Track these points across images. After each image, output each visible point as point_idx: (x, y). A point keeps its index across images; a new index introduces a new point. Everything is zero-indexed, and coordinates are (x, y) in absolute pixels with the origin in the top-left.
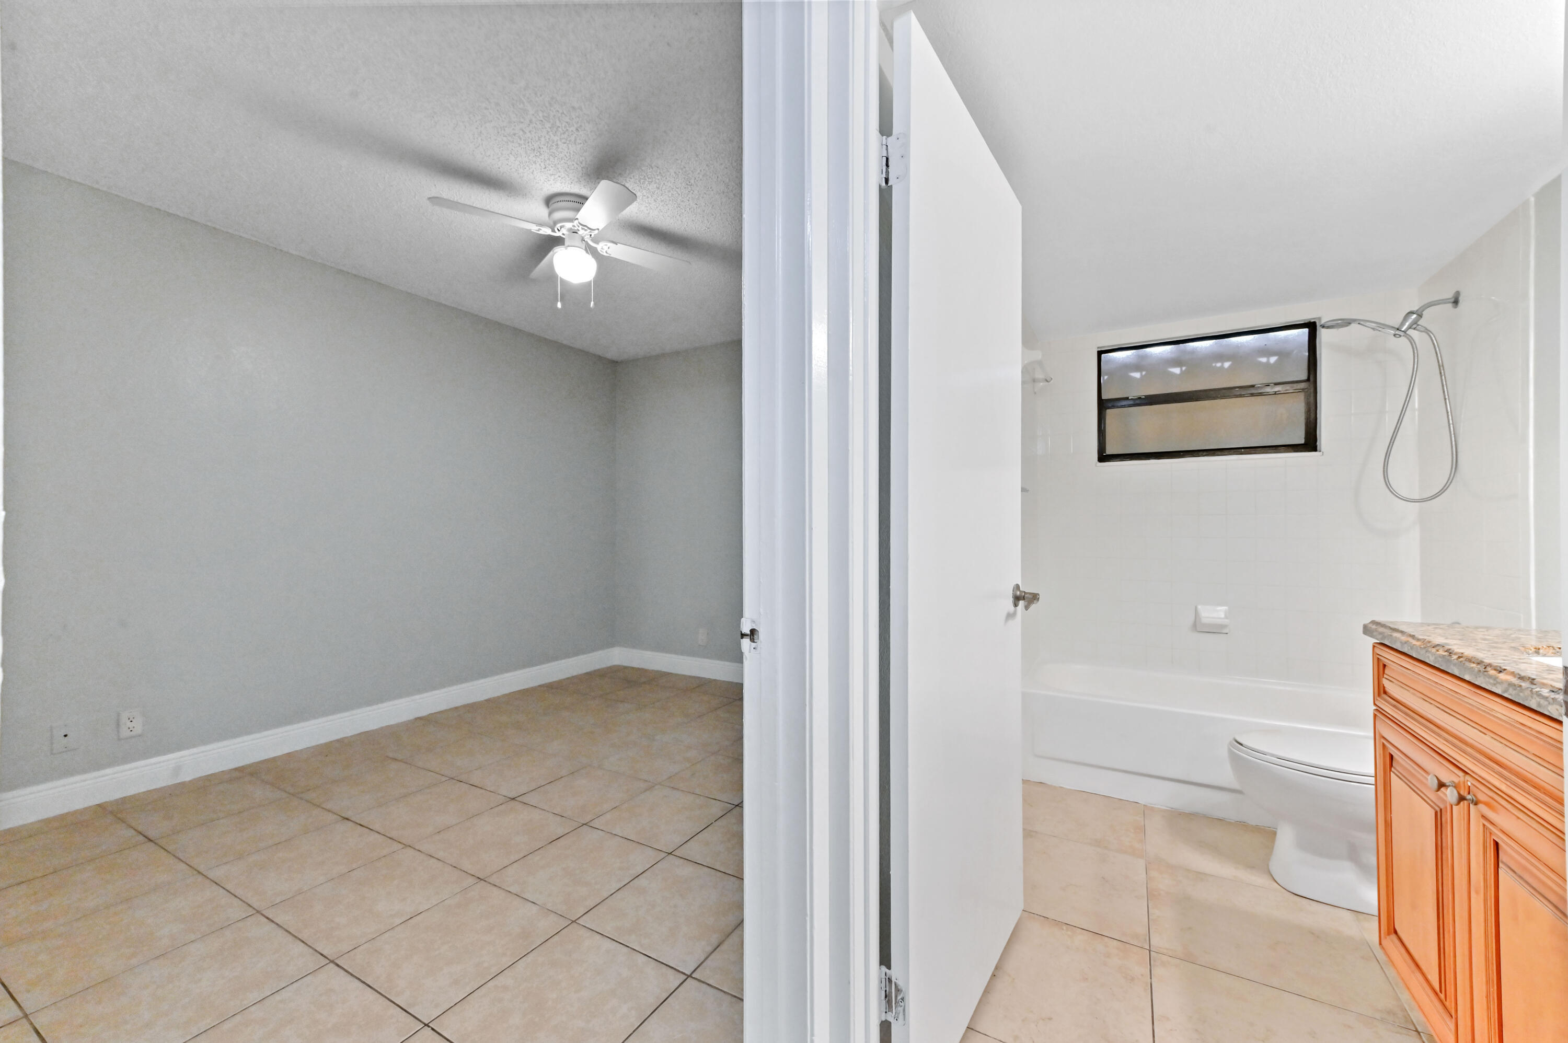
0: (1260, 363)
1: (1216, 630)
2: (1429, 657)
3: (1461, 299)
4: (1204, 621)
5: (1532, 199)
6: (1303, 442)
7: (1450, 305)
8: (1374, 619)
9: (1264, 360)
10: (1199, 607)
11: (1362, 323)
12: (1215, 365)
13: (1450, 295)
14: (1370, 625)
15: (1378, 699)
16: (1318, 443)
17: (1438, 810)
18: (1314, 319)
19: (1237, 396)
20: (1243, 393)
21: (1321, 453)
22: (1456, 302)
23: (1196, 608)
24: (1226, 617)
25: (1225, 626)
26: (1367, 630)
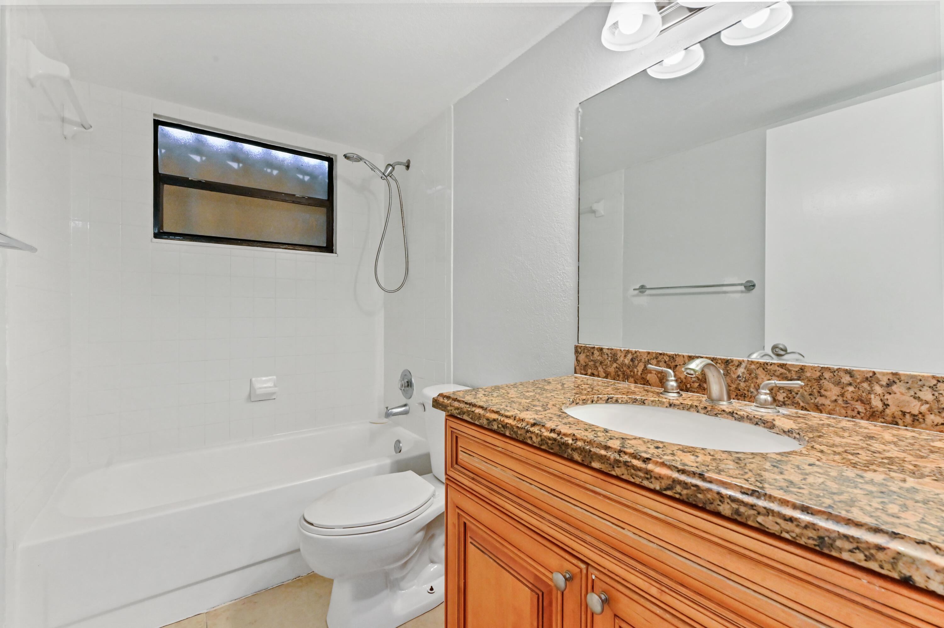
0: (298, 178)
1: (267, 398)
2: (531, 438)
3: (411, 165)
4: (259, 392)
5: (452, 107)
6: (325, 245)
7: (404, 167)
8: (441, 392)
9: (301, 176)
10: (253, 379)
11: (367, 162)
12: (266, 170)
13: (405, 161)
14: (441, 399)
15: (451, 469)
16: (334, 248)
17: (540, 594)
18: (332, 155)
19: (283, 201)
20: (287, 199)
21: (337, 254)
22: (408, 167)
23: (251, 380)
24: (275, 386)
25: (274, 393)
26: (436, 404)
